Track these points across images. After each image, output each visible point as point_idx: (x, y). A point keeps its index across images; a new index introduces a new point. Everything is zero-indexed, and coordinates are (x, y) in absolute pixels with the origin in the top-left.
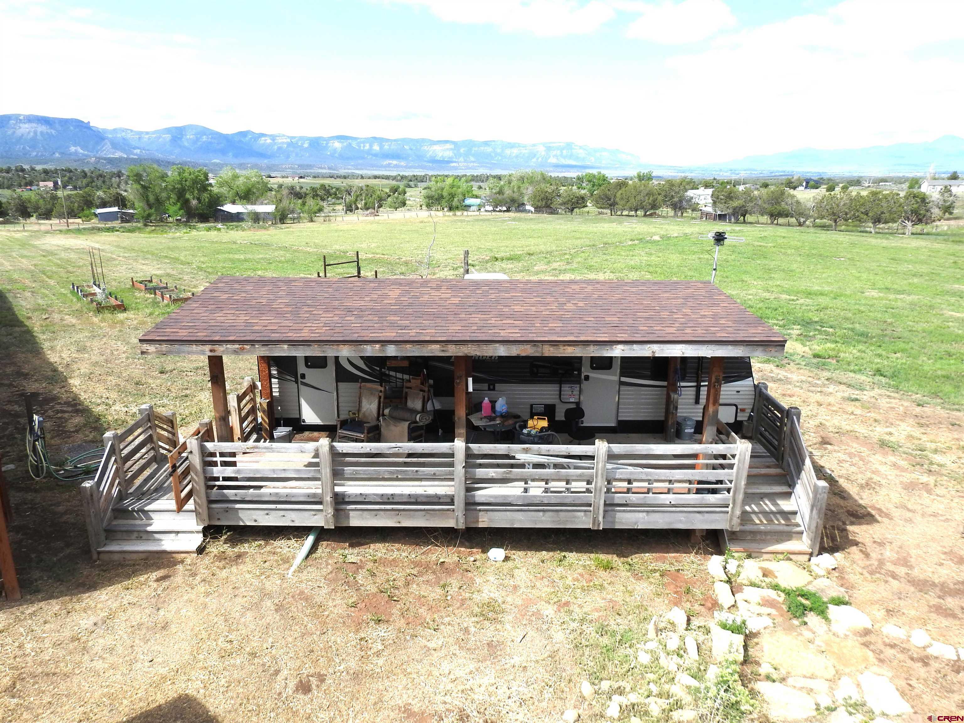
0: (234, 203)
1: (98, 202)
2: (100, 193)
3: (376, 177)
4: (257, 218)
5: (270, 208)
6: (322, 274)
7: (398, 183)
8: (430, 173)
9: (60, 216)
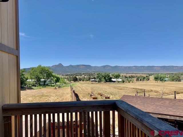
0: (114, 79)
1: (91, 78)
2: (91, 77)
3: (142, 74)
4: (119, 82)
5: (121, 80)
6: (136, 95)
7: (147, 75)
8: (155, 73)
9: (85, 81)
